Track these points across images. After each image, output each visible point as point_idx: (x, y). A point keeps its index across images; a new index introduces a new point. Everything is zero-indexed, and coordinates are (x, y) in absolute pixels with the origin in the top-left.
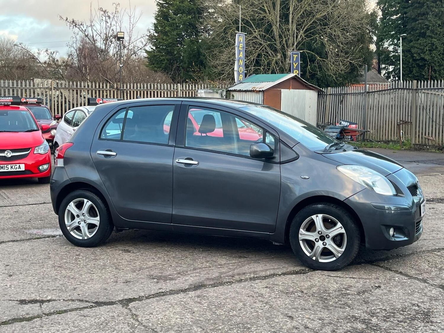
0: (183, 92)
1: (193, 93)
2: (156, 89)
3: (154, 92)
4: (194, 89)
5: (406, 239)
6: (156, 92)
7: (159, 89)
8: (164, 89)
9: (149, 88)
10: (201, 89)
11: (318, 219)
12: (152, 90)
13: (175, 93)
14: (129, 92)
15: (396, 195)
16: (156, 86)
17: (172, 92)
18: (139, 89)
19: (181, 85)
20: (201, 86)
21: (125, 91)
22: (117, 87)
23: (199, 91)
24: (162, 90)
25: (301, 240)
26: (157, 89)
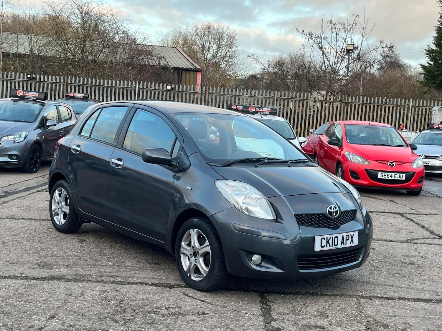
0: (415, 109)
1: (428, 110)
2: (384, 103)
3: (382, 106)
4: (428, 105)
5: (279, 271)
6: (383, 107)
7: (388, 103)
8: (393, 104)
9: (376, 102)
10: (438, 105)
11: (194, 233)
12: (380, 104)
13: (406, 109)
14: (353, 105)
15: (276, 221)
16: (384, 100)
17: (402, 108)
18: (365, 102)
19: (414, 101)
20: (438, 102)
21: (350, 104)
22: (341, 100)
23: (434, 108)
24: (391, 105)
25: (182, 254)
26: (386, 103)
